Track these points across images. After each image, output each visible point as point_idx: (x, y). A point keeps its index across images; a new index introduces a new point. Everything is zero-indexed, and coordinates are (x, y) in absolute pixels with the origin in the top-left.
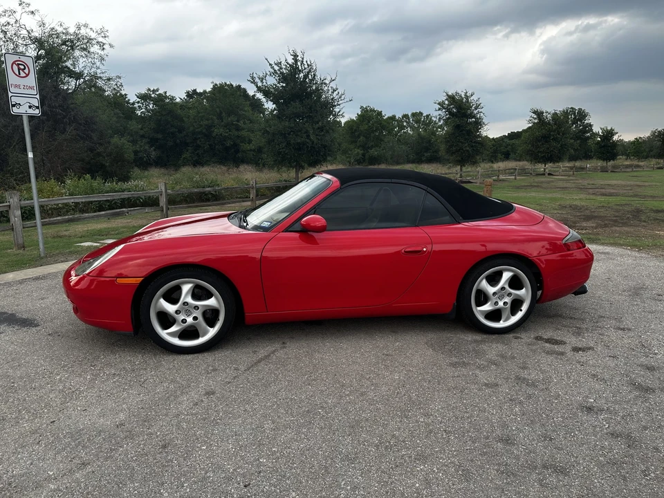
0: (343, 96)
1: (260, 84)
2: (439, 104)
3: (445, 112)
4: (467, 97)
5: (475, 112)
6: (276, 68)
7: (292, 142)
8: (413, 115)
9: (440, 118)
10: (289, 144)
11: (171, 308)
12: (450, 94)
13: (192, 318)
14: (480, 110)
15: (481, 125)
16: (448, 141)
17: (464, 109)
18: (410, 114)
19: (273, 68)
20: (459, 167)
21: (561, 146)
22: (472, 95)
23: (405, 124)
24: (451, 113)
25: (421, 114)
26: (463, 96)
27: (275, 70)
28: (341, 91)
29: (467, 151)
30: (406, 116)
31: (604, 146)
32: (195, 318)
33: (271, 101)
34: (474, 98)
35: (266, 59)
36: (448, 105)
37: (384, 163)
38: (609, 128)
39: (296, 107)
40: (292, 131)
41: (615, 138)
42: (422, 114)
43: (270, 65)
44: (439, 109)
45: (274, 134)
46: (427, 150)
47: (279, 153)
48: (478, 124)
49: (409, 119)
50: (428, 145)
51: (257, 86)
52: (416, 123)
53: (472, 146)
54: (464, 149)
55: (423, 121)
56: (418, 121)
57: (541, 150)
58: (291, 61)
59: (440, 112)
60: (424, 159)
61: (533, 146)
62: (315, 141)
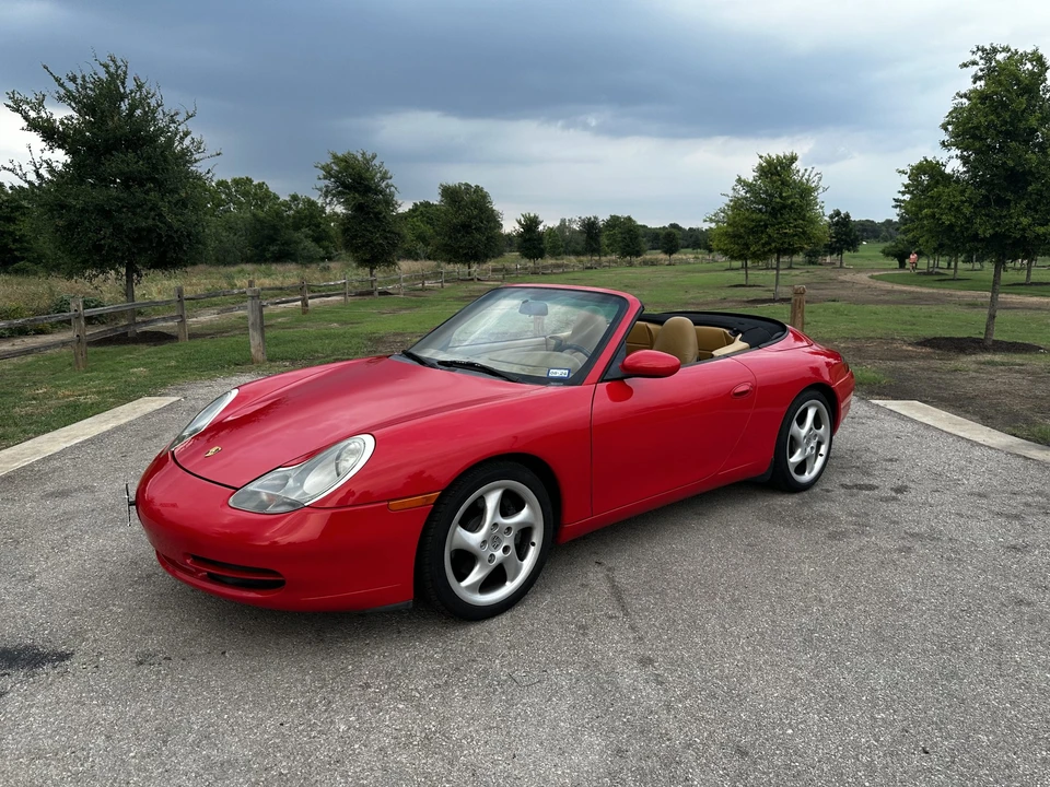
0: (203, 146)
1: (33, 114)
2: (323, 168)
3: (335, 182)
4: (367, 162)
5: (383, 185)
6: (71, 86)
7: (128, 225)
8: (237, 182)
9: (327, 191)
10: (118, 228)
11: (473, 539)
12: (340, 155)
13: (501, 550)
14: (390, 182)
15: (393, 205)
16: (348, 228)
17: (366, 179)
18: (229, 181)
19: (62, 85)
20: (367, 270)
21: (487, 239)
22: (374, 157)
23: (223, 196)
24: (343, 184)
25: (249, 181)
26: (360, 157)
27: (68, 91)
28: (195, 135)
29: (380, 244)
30: (221, 183)
31: (529, 240)
32: (506, 549)
33: (59, 147)
34: (376, 162)
35: (47, 68)
36: (340, 172)
37: (202, 263)
38: (532, 215)
39: (128, 161)
40: (123, 207)
41: (541, 228)
42: (251, 181)
43: (57, 80)
44: (325, 178)
45: (83, 210)
46: (272, 240)
47: (98, 248)
48: (389, 202)
49: (229, 189)
50: (272, 232)
51: (26, 118)
52: (244, 195)
53: (386, 238)
54: (376, 242)
55: (255, 194)
56: (246, 194)
57: (462, 244)
58: (104, 76)
59: (327, 182)
60: (268, 255)
61: (450, 238)
62: (176, 225)
